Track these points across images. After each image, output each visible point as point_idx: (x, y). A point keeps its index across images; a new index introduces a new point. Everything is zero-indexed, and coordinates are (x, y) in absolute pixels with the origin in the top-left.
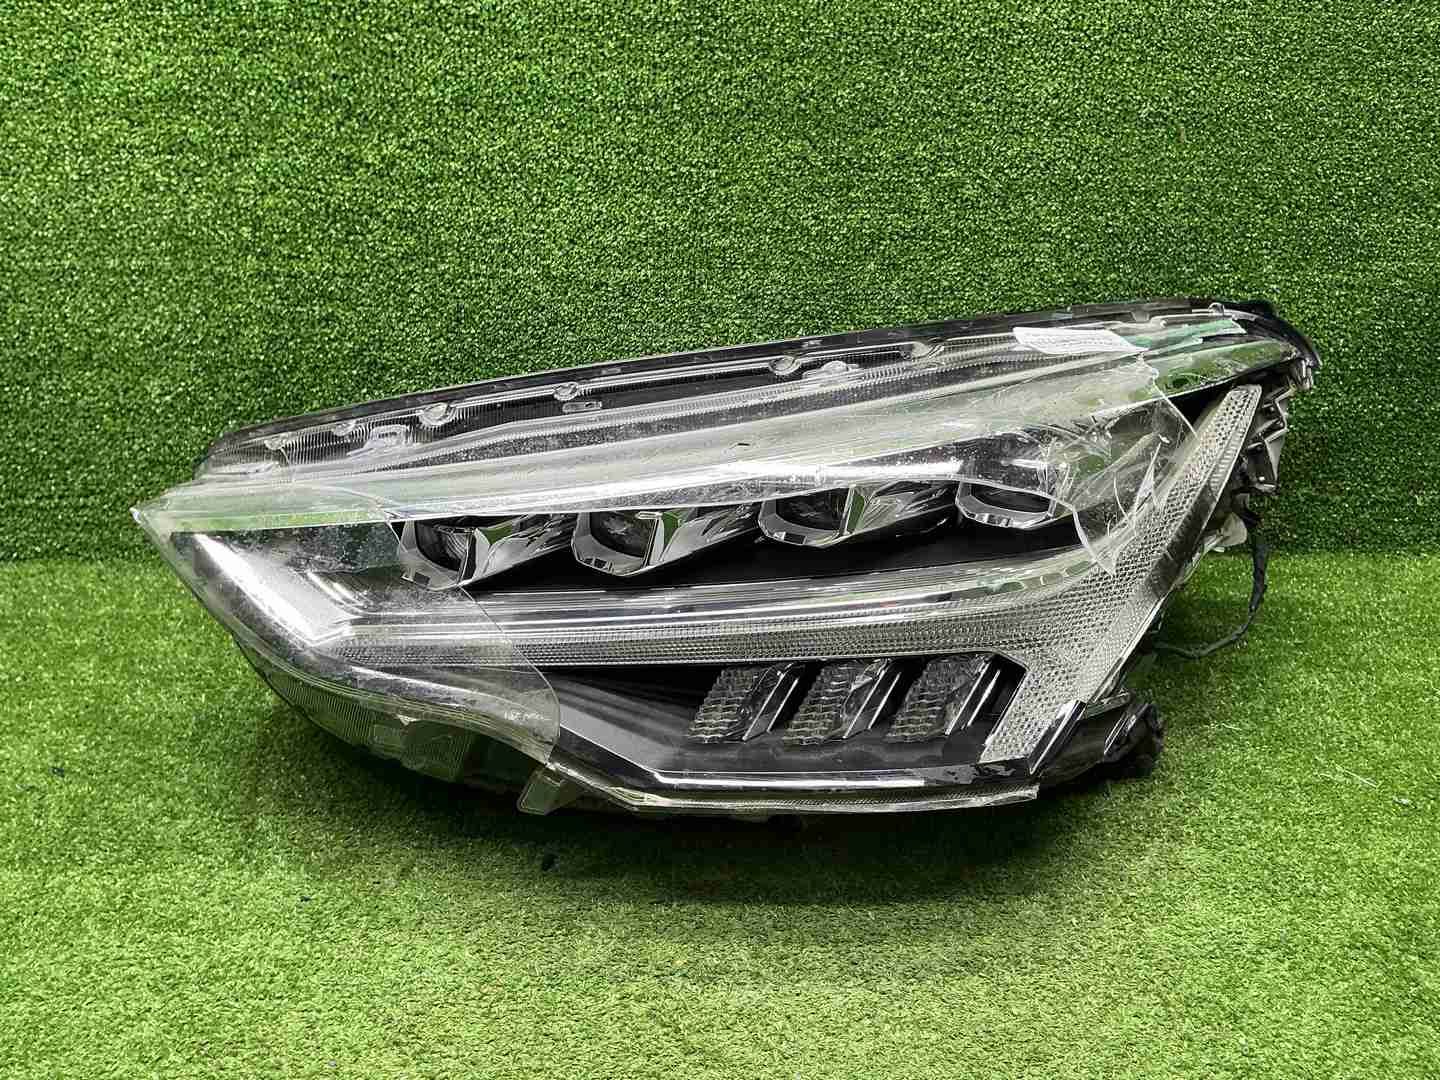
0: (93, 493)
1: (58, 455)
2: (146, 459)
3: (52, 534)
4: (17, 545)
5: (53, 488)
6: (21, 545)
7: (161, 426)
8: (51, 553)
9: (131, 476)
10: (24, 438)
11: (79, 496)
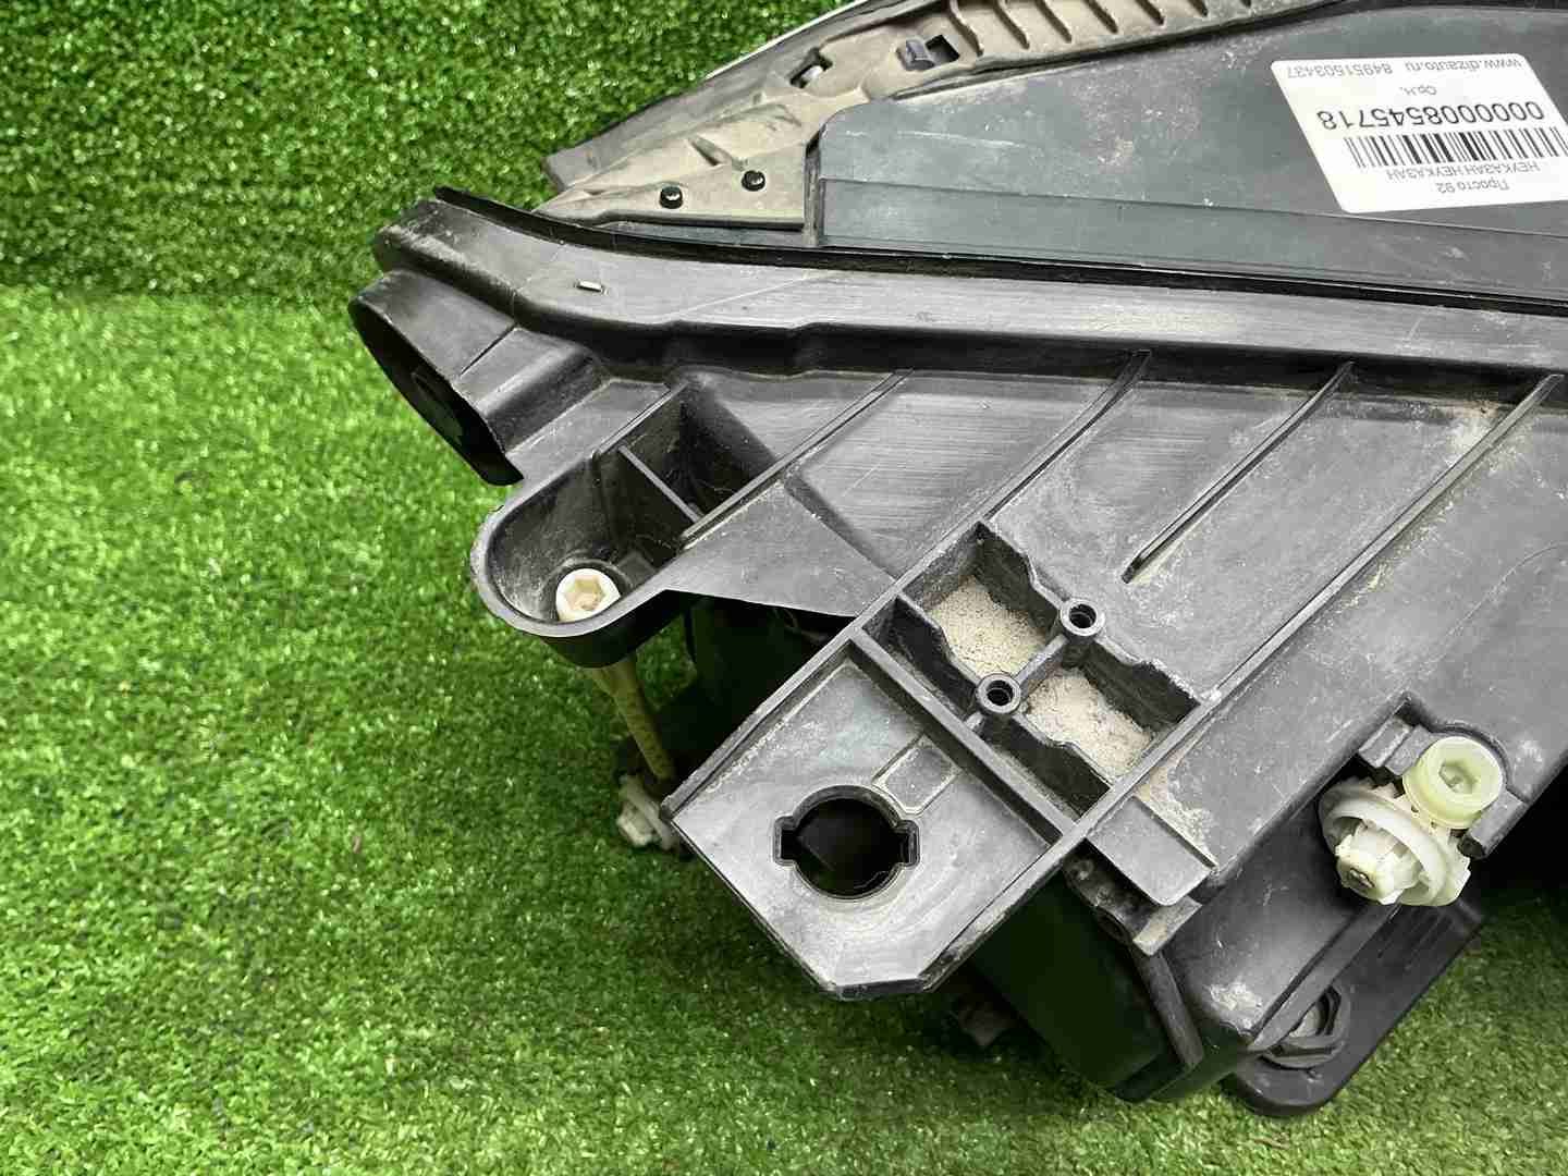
0: (309, 180)
1: (246, 101)
2: (419, 125)
3: (224, 251)
4: (159, 266)
5: (233, 167)
6: (166, 268)
7: (458, 63)
8: (221, 285)
9: (386, 156)
10: (182, 59)
11: (282, 186)
